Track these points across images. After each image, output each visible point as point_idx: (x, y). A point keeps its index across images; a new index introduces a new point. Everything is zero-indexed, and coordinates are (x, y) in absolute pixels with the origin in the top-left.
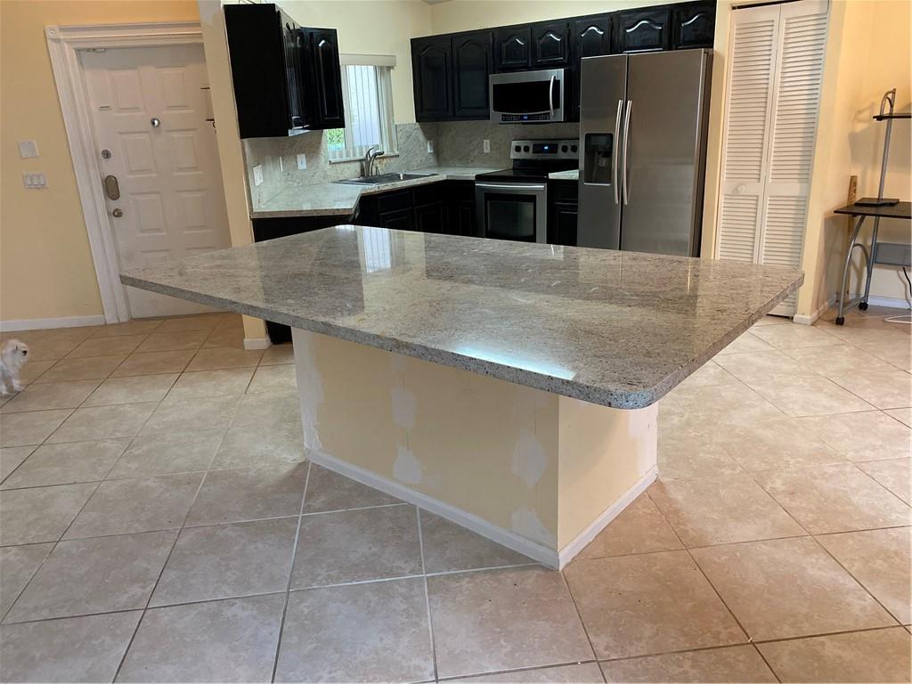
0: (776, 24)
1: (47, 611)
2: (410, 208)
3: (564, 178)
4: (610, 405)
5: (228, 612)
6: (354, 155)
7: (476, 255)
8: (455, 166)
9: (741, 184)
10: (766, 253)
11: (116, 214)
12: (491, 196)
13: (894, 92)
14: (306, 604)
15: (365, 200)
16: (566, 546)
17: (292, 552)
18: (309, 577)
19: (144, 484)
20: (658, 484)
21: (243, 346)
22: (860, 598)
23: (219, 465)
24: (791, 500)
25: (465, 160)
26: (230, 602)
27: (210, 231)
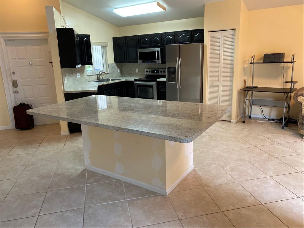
0: (221, 36)
1: (5, 218)
2: (114, 90)
3: (161, 80)
4: (181, 142)
5: (66, 215)
6: (95, 73)
7: (138, 103)
8: (127, 77)
9: (213, 82)
10: (221, 102)
11: (16, 92)
12: (139, 86)
13: (254, 56)
14: (91, 210)
15: (100, 87)
16: (168, 188)
17: (84, 195)
18: (91, 202)
19: (32, 178)
20: (194, 170)
21: (61, 134)
22: (251, 198)
23: (58, 171)
24: (232, 173)
25: (131, 75)
26: (66, 212)
27: (48, 97)
